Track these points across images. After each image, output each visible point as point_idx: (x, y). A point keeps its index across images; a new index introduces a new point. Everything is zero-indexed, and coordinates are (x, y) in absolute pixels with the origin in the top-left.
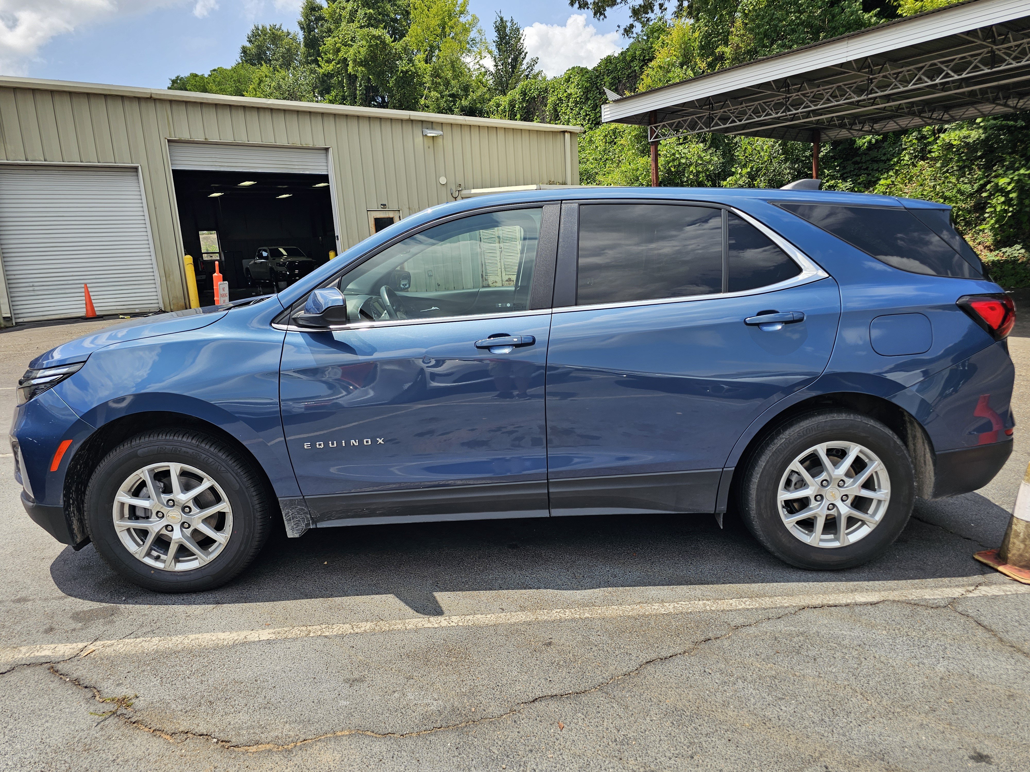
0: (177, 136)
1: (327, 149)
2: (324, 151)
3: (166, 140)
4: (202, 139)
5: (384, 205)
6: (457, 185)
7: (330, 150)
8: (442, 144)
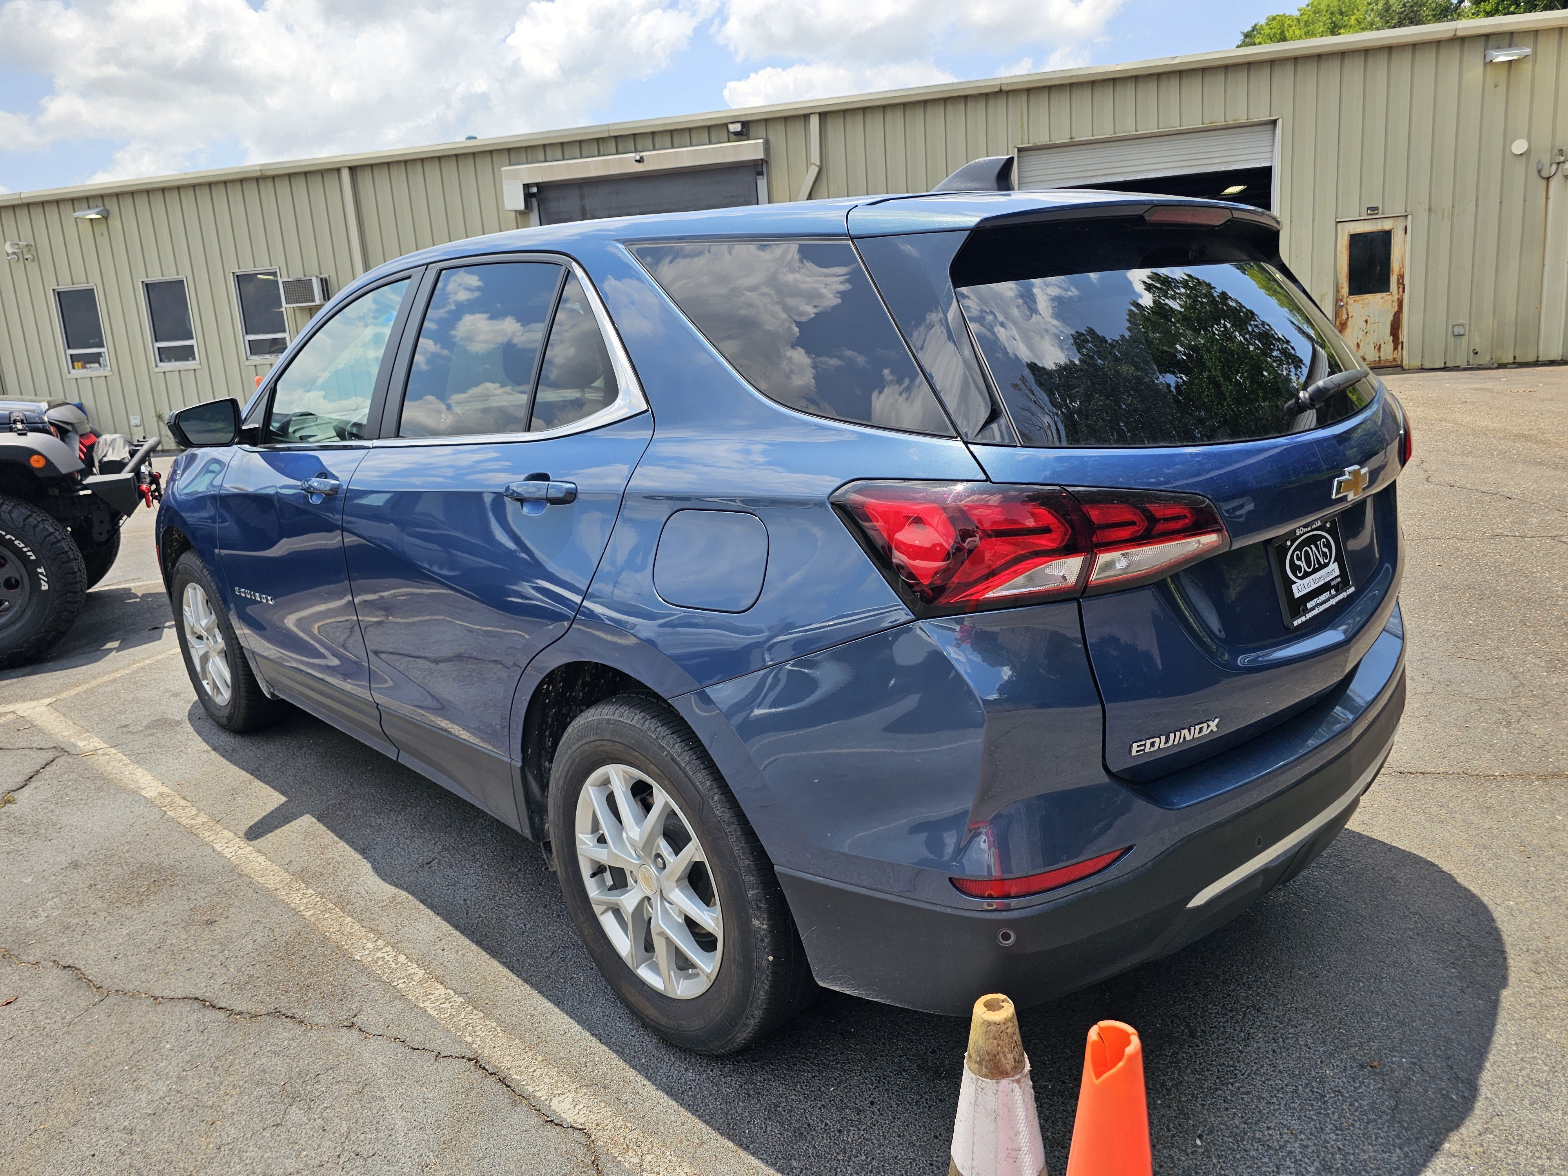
0: (1031, 140)
1: (1274, 122)
2: (1271, 127)
3: (1016, 150)
4: (1066, 140)
5: (1374, 209)
6: (1556, 151)
7: (1279, 123)
8: (1530, 73)
